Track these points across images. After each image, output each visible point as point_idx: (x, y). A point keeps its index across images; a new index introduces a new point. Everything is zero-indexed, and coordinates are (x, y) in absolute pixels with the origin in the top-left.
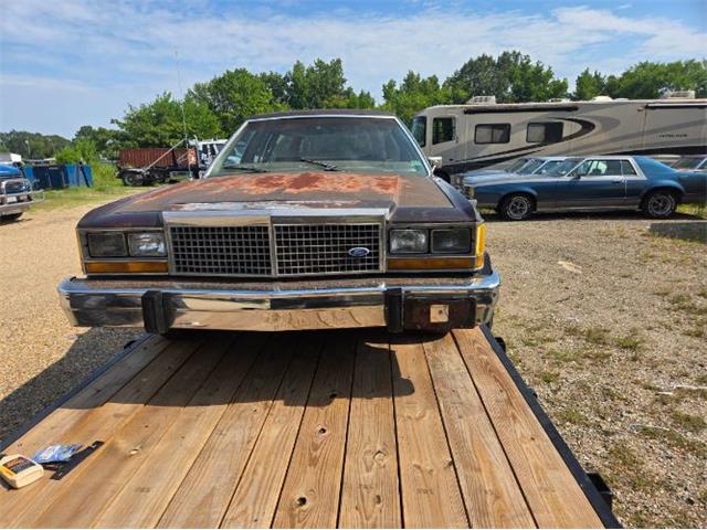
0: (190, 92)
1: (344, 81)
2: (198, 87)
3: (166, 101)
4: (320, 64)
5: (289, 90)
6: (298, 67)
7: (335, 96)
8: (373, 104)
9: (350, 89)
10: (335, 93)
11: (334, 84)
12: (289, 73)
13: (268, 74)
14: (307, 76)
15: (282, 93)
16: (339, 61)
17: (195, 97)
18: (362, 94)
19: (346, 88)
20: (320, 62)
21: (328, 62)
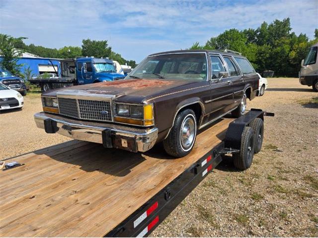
0: (208, 42)
1: (290, 29)
2: (212, 39)
3: (196, 46)
4: (277, 22)
5: (258, 37)
6: (264, 25)
7: (283, 38)
8: (307, 40)
9: (293, 33)
10: (283, 36)
11: (283, 31)
12: (259, 28)
13: (248, 30)
14: (268, 29)
15: (254, 39)
16: (288, 19)
17: (210, 44)
18: (301, 35)
19: (290, 32)
20: (277, 21)
21: (281, 20)
